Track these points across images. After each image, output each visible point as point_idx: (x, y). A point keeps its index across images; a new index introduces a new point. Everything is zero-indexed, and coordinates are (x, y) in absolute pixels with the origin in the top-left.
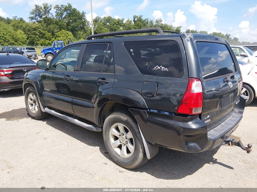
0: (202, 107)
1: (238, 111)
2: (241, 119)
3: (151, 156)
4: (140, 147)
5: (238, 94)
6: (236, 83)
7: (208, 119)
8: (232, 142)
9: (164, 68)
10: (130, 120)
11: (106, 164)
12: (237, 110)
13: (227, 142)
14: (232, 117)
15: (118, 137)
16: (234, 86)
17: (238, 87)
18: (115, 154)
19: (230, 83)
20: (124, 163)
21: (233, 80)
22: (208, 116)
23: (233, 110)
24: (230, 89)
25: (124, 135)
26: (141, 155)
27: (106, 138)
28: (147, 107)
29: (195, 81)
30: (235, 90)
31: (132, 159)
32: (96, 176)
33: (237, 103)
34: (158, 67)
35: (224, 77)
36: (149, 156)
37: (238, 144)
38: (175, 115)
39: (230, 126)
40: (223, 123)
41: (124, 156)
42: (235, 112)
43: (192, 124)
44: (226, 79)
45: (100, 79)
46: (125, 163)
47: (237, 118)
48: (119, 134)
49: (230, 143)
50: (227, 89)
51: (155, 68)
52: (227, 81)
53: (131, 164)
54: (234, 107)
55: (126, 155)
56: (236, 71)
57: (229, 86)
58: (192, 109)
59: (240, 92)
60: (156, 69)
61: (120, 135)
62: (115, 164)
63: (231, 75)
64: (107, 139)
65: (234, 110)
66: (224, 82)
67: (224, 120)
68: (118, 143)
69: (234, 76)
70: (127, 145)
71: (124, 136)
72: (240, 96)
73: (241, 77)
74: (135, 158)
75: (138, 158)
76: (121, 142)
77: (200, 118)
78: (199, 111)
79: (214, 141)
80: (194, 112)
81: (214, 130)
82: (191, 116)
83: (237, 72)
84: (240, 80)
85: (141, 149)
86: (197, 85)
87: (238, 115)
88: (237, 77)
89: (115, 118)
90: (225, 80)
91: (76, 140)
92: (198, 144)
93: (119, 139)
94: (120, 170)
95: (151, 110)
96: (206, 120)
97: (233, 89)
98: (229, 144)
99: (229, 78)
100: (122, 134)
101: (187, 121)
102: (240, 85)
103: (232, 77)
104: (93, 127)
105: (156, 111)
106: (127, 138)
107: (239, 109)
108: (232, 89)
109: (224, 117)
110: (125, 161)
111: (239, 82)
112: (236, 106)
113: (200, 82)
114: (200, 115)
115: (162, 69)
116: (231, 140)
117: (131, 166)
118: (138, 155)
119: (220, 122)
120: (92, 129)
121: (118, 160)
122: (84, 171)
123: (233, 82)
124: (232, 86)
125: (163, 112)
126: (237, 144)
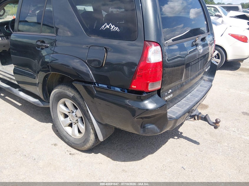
0: (161, 81)
1: (208, 78)
2: (210, 89)
3: (104, 137)
4: (91, 127)
5: (209, 60)
6: (208, 47)
7: (170, 94)
8: (198, 116)
9: (114, 28)
10: (77, 96)
11: (55, 145)
12: (206, 78)
13: (193, 117)
14: (201, 86)
15: (68, 114)
16: (204, 51)
17: (210, 51)
18: (65, 133)
19: (200, 47)
20: (75, 144)
21: (203, 43)
22: (170, 91)
23: (202, 78)
24: (199, 55)
25: (73, 112)
26: (92, 137)
27: (53, 115)
28: (95, 81)
29: (153, 45)
30: (205, 55)
31: (83, 141)
32: (40, 161)
33: (206, 70)
34: (107, 26)
35: (193, 39)
36: (101, 138)
37: (205, 119)
38: (128, 92)
39: (197, 99)
40: (189, 96)
41: (75, 136)
42: (204, 80)
43: (148, 103)
44: (195, 41)
45: (39, 42)
46: (77, 144)
47: (206, 87)
48: (68, 111)
49: (196, 117)
50: (195, 56)
51: (104, 26)
52: (197, 45)
53: (83, 146)
54: (203, 75)
55: (78, 136)
56: (208, 31)
57: (198, 51)
58: (147, 84)
59: (212, 55)
60: (104, 28)
61: (70, 113)
62: (66, 145)
63: (202, 36)
64: (55, 116)
65: (204, 78)
66: (193, 46)
67: (191, 91)
68: (68, 121)
69: (205, 37)
70: (78, 124)
71: (74, 114)
72: (211, 62)
73: (213, 39)
74: (86, 139)
75: (90, 140)
76: (71, 120)
77: (159, 95)
78: (157, 86)
79: (176, 120)
80: (150, 89)
81: (177, 105)
82: (147, 93)
83: (210, 33)
84: (213, 42)
85: (91, 130)
86: (155, 52)
87: (207, 84)
88: (208, 39)
89: (60, 93)
90: (194, 43)
91: (26, 115)
92: (156, 125)
93: (69, 117)
94: (70, 153)
95: (100, 85)
96: (167, 96)
97: (203, 55)
98: (195, 119)
99: (198, 41)
100: (72, 112)
101: (143, 100)
102: (211, 48)
103: (203, 40)
104: (40, 102)
105: (105, 86)
106: (77, 117)
107: (209, 76)
108: (201, 54)
109: (192, 87)
110: (76, 143)
111: (211, 45)
112: (205, 73)
113: (159, 47)
114: (159, 92)
115: (112, 28)
116: (197, 114)
117: (83, 148)
118: (89, 137)
119: (187, 94)
120: (39, 104)
121: (69, 140)
122: (27, 155)
123: (204, 46)
124: (201, 51)
125: (114, 87)
126: (203, 119)
